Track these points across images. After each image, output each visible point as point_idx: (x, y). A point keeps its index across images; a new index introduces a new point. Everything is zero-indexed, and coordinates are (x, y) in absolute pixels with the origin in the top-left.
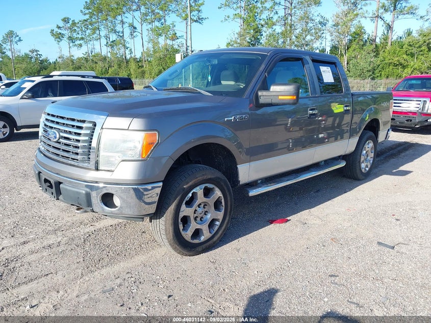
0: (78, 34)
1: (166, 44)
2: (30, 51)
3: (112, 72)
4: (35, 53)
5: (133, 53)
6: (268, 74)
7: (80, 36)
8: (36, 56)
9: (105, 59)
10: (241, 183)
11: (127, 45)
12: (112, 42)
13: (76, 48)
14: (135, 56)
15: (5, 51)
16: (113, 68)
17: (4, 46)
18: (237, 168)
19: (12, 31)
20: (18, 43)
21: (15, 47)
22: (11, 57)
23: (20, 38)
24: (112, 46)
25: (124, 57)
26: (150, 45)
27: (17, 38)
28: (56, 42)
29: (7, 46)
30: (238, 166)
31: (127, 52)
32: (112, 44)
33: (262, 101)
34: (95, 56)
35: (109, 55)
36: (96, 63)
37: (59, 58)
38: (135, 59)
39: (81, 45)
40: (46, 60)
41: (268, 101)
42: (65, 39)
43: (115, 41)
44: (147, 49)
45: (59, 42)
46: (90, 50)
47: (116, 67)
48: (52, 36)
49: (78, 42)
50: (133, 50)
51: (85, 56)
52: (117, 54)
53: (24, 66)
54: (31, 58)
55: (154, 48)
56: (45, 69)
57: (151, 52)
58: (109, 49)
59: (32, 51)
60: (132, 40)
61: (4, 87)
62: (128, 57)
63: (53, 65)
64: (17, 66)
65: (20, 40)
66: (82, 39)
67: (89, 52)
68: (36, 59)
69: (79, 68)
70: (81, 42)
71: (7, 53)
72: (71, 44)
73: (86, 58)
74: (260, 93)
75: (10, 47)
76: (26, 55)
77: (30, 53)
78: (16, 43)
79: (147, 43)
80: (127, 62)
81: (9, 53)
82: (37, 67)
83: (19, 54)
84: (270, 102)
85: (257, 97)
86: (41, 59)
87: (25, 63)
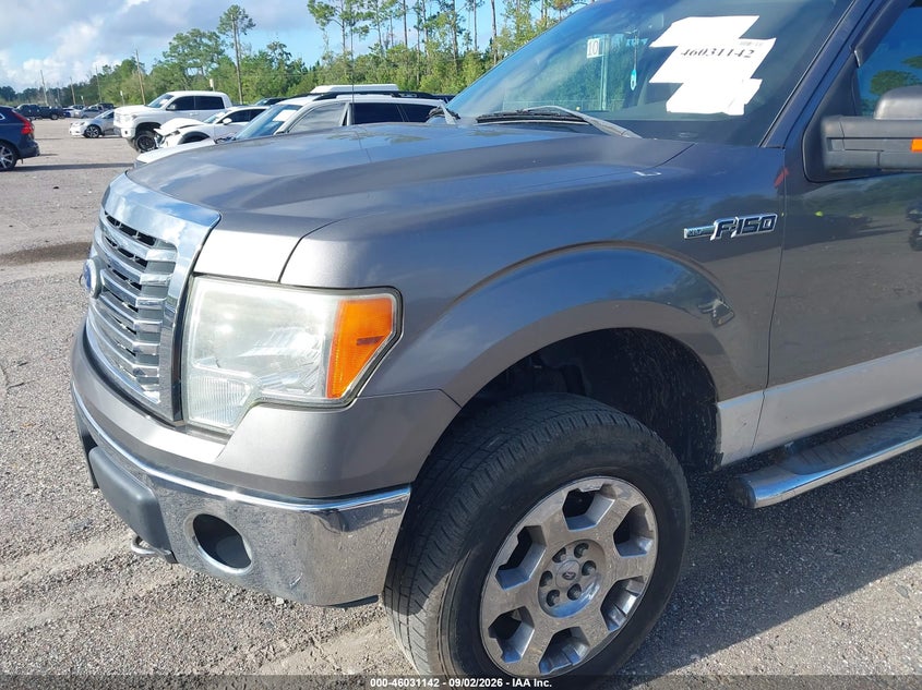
0: (362, 6)
1: (545, 19)
2: (269, 47)
3: (427, 86)
4: (278, 51)
5: (473, 42)
6: (866, 54)
7: (364, 11)
8: (279, 57)
9: (413, 57)
10: (724, 462)
11: (462, 25)
12: (429, 20)
13: (356, 35)
14: (477, 48)
15: (222, 48)
16: (430, 77)
17: (223, 37)
18: (715, 410)
19: (236, 7)
20: (248, 31)
21: (242, 38)
22: (235, 61)
23: (251, 20)
24: (429, 29)
25: (452, 52)
26: (511, 23)
27: (246, 21)
28: (319, 25)
29: (227, 39)
30: (721, 406)
31: (460, 39)
32: (428, 25)
33: (835, 155)
34: (393, 52)
35: (422, 48)
36: (395, 66)
37: (324, 58)
38: (476, 56)
39: (366, 30)
40: (299, 65)
41: (865, 156)
42: (336, 18)
43: (435, 17)
44: (503, 31)
45: (324, 24)
46: (384, 39)
47: (436, 73)
48: (311, 12)
49: (361, 24)
50: (472, 36)
51: (374, 53)
52: (438, 45)
53: (256, 78)
54: (272, 61)
55: (518, 28)
56: (297, 83)
57: (512, 38)
58: (423, 35)
59: (273, 47)
60: (472, 13)
61: (229, 120)
62: (462, 50)
63: (311, 75)
64: (245, 77)
65: (251, 25)
66: (370, 15)
67: (383, 44)
68: (281, 63)
69: (361, 79)
70: (368, 23)
71: (226, 53)
72: (348, 29)
73: (375, 57)
74: (830, 128)
75: (233, 41)
76: (263, 54)
77: (270, 52)
78: (244, 30)
79: (503, 18)
80: (460, 62)
81: (231, 53)
82: (281, 79)
83: (247, 53)
84: (874, 163)
85: (817, 143)
86: (289, 63)
87: (259, 71)
